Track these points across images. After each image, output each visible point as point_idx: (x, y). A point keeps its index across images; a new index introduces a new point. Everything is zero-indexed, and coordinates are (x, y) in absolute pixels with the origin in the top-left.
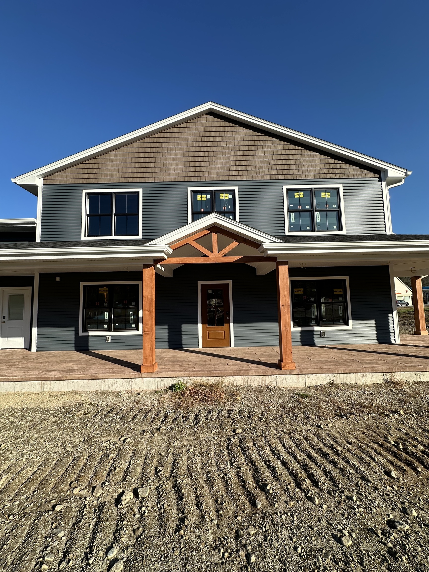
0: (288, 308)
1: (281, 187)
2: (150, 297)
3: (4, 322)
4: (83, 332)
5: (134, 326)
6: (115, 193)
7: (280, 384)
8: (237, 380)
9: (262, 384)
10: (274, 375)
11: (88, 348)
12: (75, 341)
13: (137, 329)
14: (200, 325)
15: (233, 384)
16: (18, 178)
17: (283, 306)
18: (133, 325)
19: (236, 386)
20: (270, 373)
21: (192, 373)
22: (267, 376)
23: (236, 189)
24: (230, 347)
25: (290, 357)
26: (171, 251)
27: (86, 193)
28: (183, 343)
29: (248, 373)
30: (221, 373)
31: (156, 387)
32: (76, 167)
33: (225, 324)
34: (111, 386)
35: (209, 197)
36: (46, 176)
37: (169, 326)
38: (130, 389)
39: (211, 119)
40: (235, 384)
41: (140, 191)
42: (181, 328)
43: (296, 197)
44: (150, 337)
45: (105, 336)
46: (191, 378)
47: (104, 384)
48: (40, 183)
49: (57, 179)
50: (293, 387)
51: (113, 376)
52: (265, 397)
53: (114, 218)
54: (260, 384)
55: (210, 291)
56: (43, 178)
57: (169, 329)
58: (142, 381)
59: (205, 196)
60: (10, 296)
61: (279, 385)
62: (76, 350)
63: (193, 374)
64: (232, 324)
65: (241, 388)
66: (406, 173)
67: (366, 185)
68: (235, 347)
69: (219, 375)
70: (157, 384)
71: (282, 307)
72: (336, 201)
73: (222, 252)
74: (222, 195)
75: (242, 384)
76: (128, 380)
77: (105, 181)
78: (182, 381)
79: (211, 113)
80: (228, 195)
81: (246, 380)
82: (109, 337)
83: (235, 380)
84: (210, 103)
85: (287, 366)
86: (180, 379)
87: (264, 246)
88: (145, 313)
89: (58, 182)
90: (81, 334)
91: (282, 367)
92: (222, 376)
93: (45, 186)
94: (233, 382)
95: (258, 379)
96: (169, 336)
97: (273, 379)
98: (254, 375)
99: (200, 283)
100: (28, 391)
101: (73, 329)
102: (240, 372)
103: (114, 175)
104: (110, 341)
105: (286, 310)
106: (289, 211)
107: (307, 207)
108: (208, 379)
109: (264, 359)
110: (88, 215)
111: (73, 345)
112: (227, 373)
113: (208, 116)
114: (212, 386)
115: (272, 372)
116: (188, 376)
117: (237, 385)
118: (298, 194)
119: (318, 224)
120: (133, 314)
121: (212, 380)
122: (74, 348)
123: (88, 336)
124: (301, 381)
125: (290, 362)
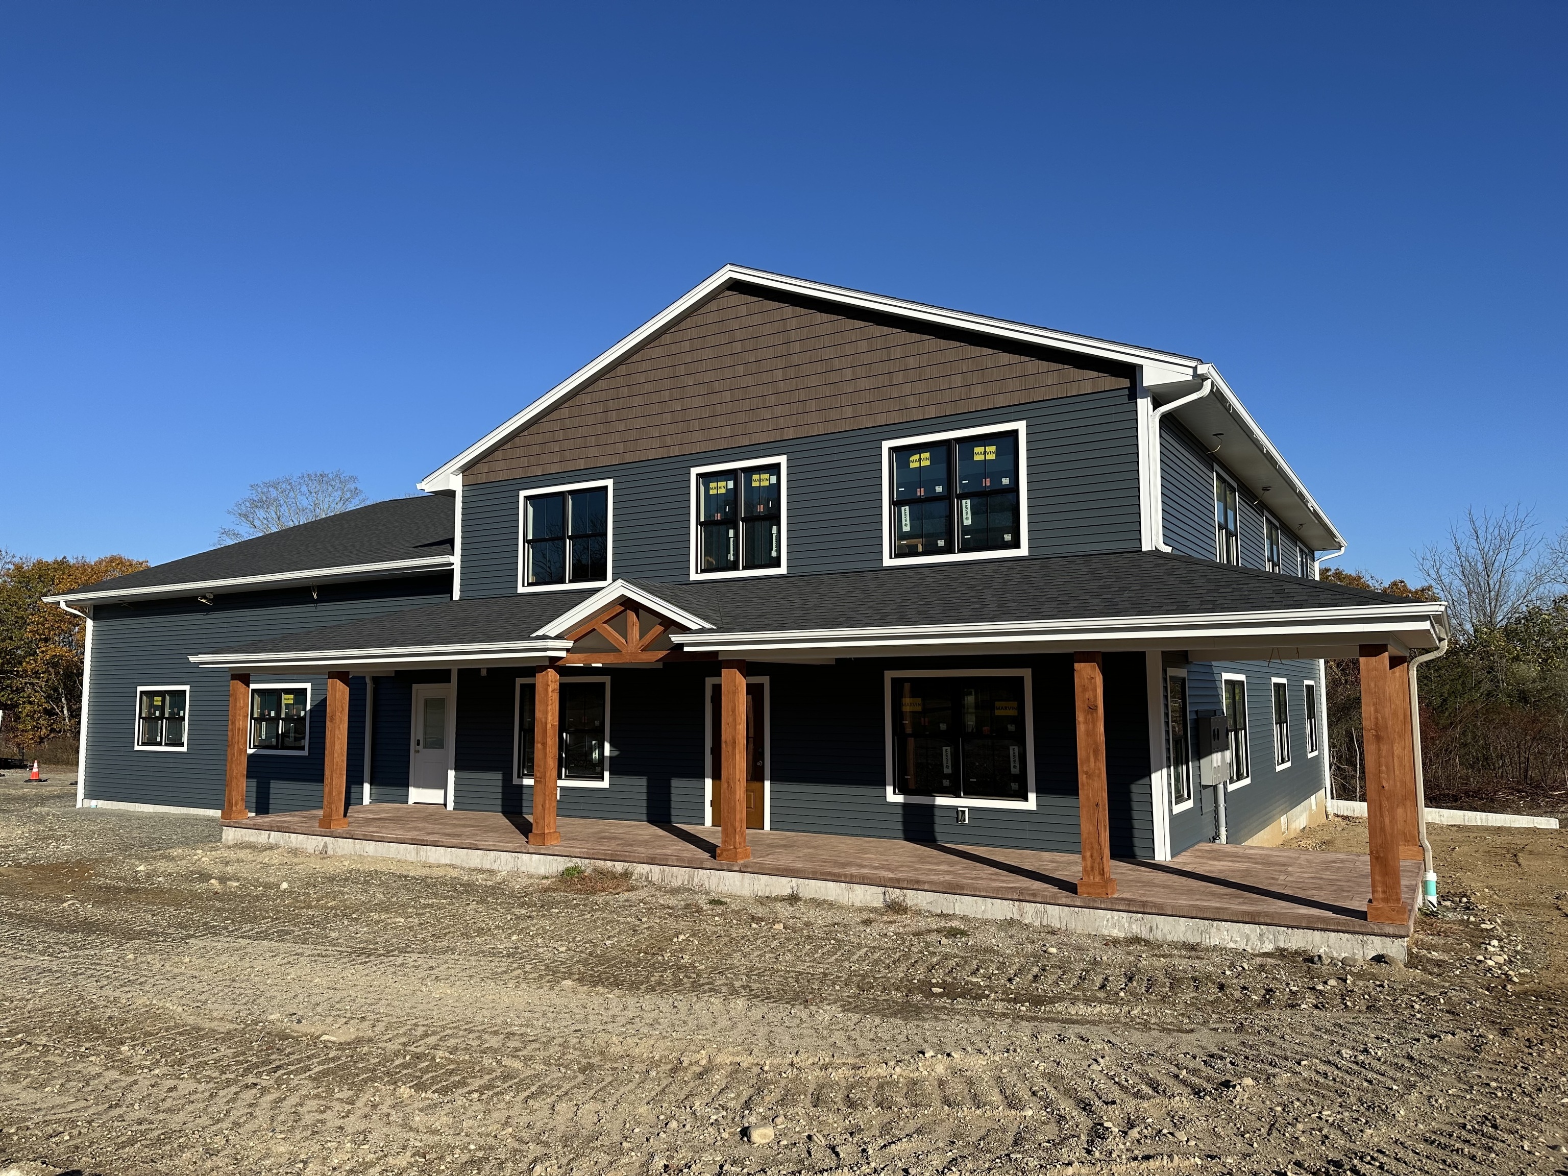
1: (876, 445)
2: (544, 720)
3: (418, 751)
4: (518, 777)
6: (571, 492)
8: (653, 871)
9: (687, 883)
10: (707, 868)
11: (521, 809)
13: (601, 776)
15: (648, 878)
16: (426, 481)
19: (650, 882)
20: (698, 864)
21: (592, 852)
22: (696, 870)
23: (782, 460)
24: (763, 828)
26: (569, 645)
27: (525, 497)
28: (674, 813)
30: (630, 856)
31: (548, 871)
32: (508, 446)
34: (491, 862)
35: (730, 485)
36: (466, 470)
37: (648, 780)
38: (516, 869)
39: (736, 298)
41: (609, 483)
42: (670, 784)
43: (912, 466)
47: (485, 858)
48: (456, 484)
49: (483, 474)
51: (495, 845)
53: (569, 545)
56: (463, 472)
58: (531, 860)
59: (723, 483)
60: (426, 701)
63: (593, 854)
65: (654, 884)
66: (1195, 369)
67: (1091, 413)
68: (771, 829)
69: (629, 860)
70: (551, 866)
72: (1008, 466)
74: (756, 477)
75: (659, 881)
77: (556, 469)
78: (579, 865)
79: (734, 285)
80: (766, 476)
81: (666, 872)
83: (651, 871)
84: (729, 267)
85: (725, 854)
87: (673, 639)
89: (484, 479)
90: (516, 781)
91: (718, 855)
92: (632, 862)
93: (466, 488)
99: (709, 682)
101: (502, 772)
103: (568, 455)
106: (896, 504)
107: (939, 489)
110: (530, 542)
111: (499, 802)
114: (614, 877)
115: (701, 862)
116: (586, 856)
117: (652, 880)
118: (917, 457)
119: (965, 530)
120: (596, 750)
123: (522, 786)
124: (746, 885)
125: (732, 847)
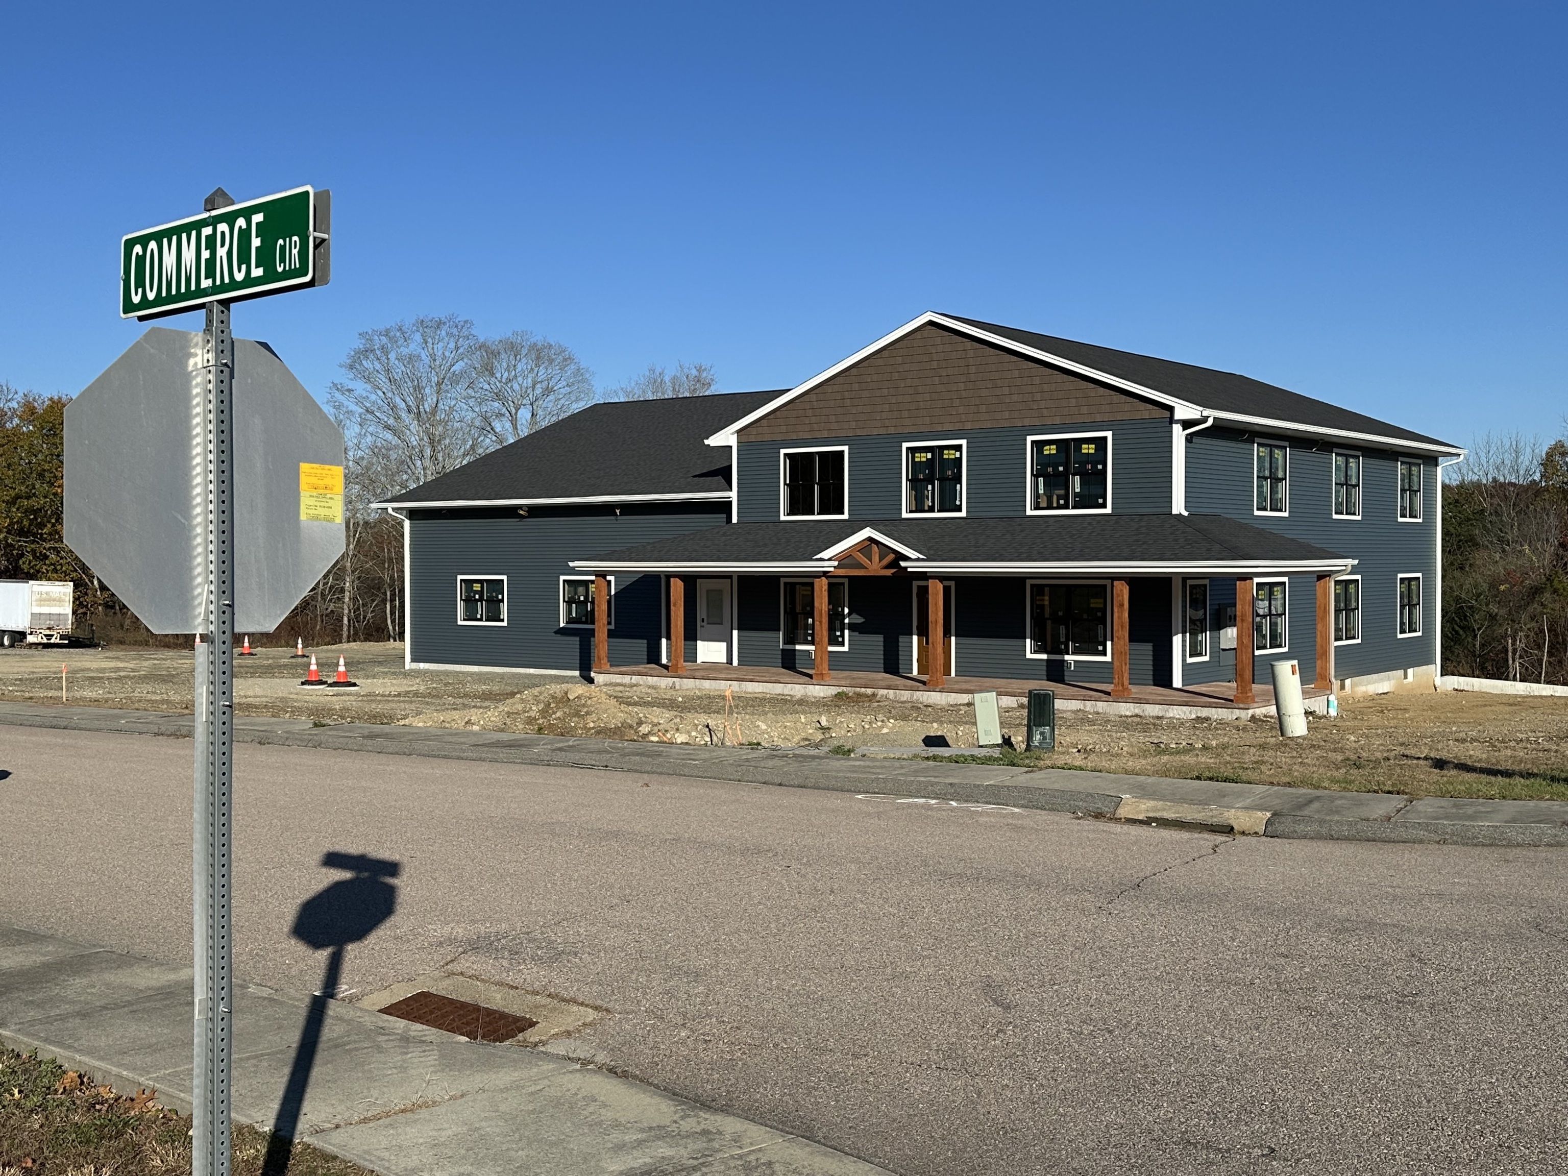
1: (1023, 438)
3: (703, 622)
4: (785, 643)
6: (817, 453)
8: (890, 693)
10: (919, 691)
12: (779, 654)
14: (915, 638)
16: (711, 438)
22: (914, 692)
23: (964, 442)
26: (834, 565)
27: (784, 454)
28: (898, 664)
31: (825, 695)
32: (772, 416)
34: (790, 691)
35: (929, 456)
36: (739, 432)
38: (805, 694)
39: (934, 332)
41: (845, 449)
43: (1044, 453)
46: (852, 688)
47: (785, 688)
48: (733, 441)
49: (752, 436)
53: (816, 488)
54: (909, 699)
56: (738, 435)
58: (814, 688)
59: (924, 455)
60: (708, 591)
61: (925, 701)
62: (783, 667)
64: (953, 640)
65: (891, 700)
67: (1148, 430)
70: (825, 691)
72: (1100, 457)
73: (881, 565)
74: (946, 452)
75: (894, 698)
76: (803, 686)
77: (807, 436)
78: (845, 691)
79: (931, 323)
80: (953, 452)
86: (844, 688)
89: (753, 439)
90: (783, 646)
93: (740, 445)
94: (887, 694)
95: (907, 694)
97: (920, 695)
99: (915, 584)
103: (816, 427)
106: (1035, 476)
107: (1061, 468)
108: (866, 691)
110: (787, 485)
113: (930, 327)
117: (889, 698)
118: (1047, 448)
119: (1076, 495)
122: (780, 664)
123: (794, 650)
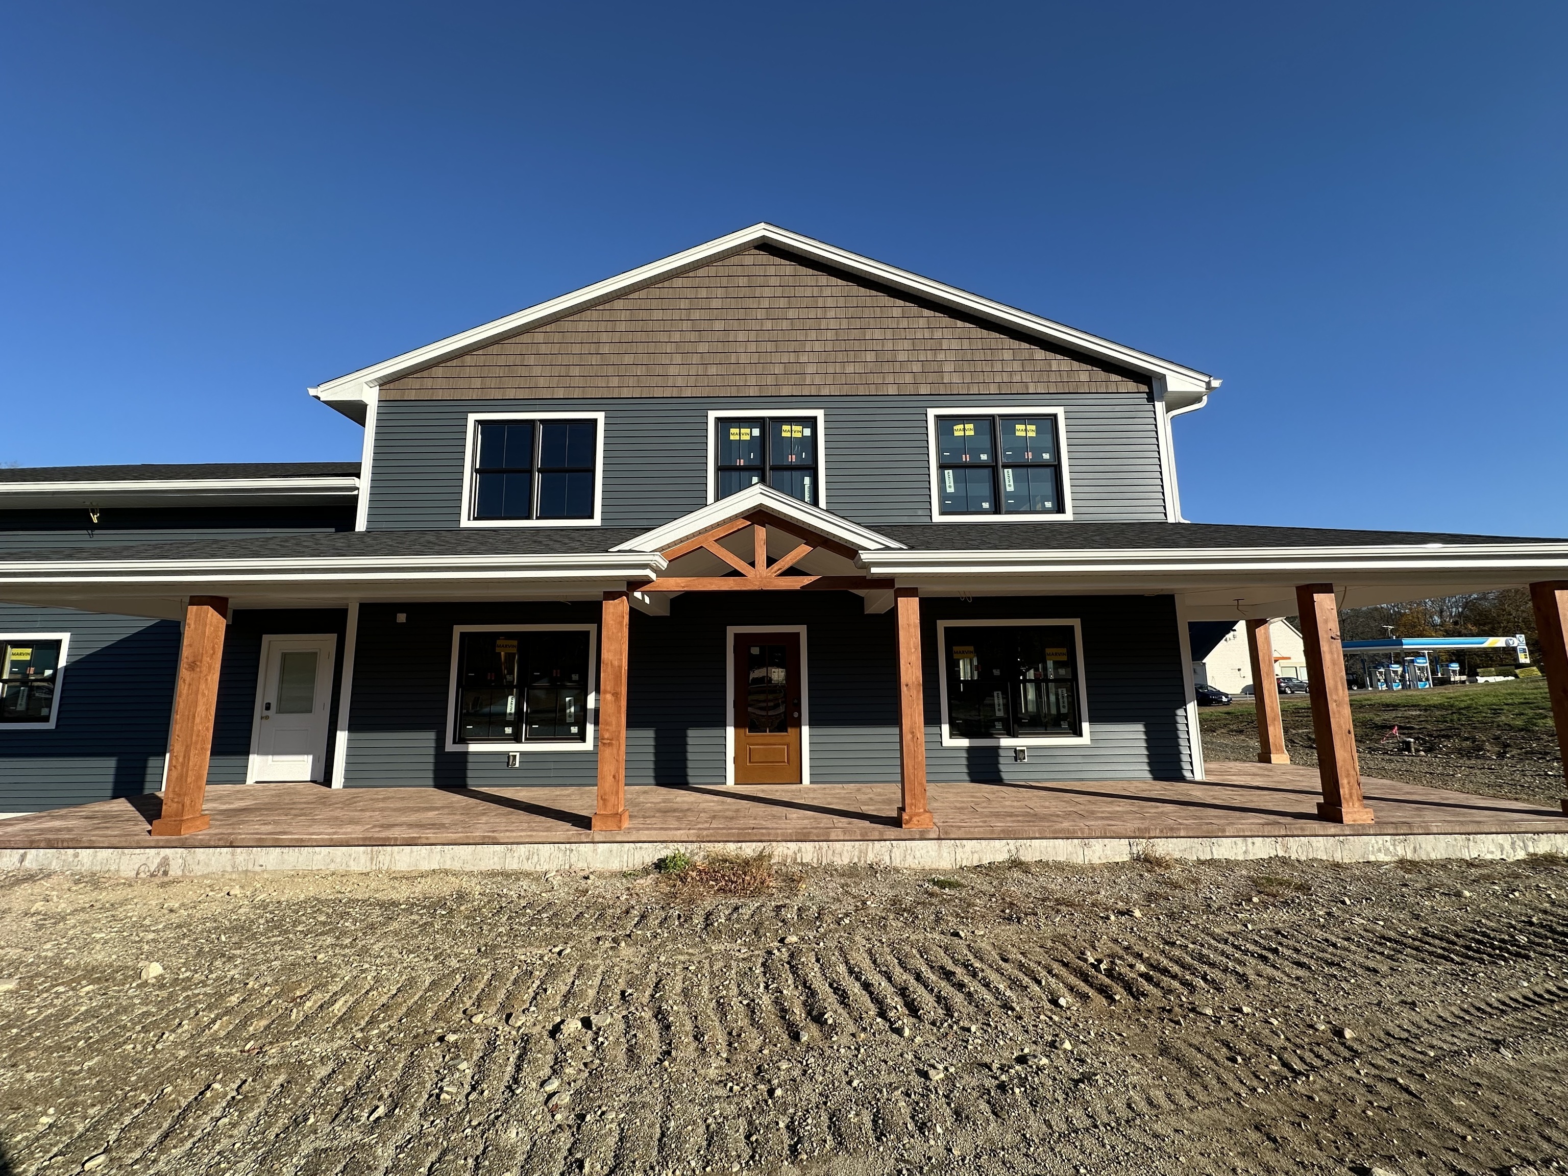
0: (918, 692)
1: (922, 411)
2: (616, 663)
3: (267, 717)
4: (454, 742)
5: (574, 730)
6: (542, 421)
7: (898, 861)
8: (803, 850)
9: (860, 861)
10: (885, 840)
11: (465, 781)
12: (436, 763)
13: (582, 737)
14: (730, 731)
15: (796, 859)
16: (322, 387)
17: (907, 685)
18: (572, 728)
19: (802, 864)
20: (876, 835)
21: (705, 833)
22: (870, 843)
23: (820, 414)
24: (801, 783)
25: (922, 801)
26: (664, 564)
27: (476, 421)
28: (690, 772)
29: (828, 834)
30: (769, 834)
31: (625, 865)
32: (454, 363)
33: (789, 730)
34: (525, 861)
35: (756, 432)
36: (385, 383)
37: (656, 732)
38: (567, 867)
39: (764, 258)
40: (799, 860)
41: (600, 417)
42: (686, 736)
43: (956, 434)
44: (615, 751)
45: (507, 754)
46: (702, 845)
47: (509, 855)
48: (371, 398)
49: (412, 391)
50: (927, 868)
51: (531, 836)
52: (861, 886)
53: (537, 477)
54: (856, 860)
55: (755, 651)
56: (380, 385)
57: (656, 739)
58: (595, 851)
59: (748, 431)
60: (284, 656)
61: (897, 863)
62: (438, 786)
63: (707, 836)
64: (805, 730)
65: (813, 867)
66: (1208, 383)
67: (1118, 408)
68: (811, 783)
69: (763, 838)
70: (625, 857)
71: (904, 689)
72: (1049, 444)
73: (775, 567)
74: (786, 427)
75: (815, 861)
76: (562, 846)
77: (521, 394)
78: (682, 852)
79: (765, 246)
80: (799, 428)
81: (824, 850)
82: (515, 757)
83: (800, 850)
84: (763, 225)
85: (915, 820)
86: (679, 845)
87: (863, 557)
88: (605, 698)
89: (412, 395)
90: (450, 747)
91: (904, 821)
92: (770, 841)
93: (382, 404)
94: (796, 854)
95: (850, 848)
96: (656, 754)
97: (884, 849)
98: (842, 838)
99: (732, 631)
100: (342, 869)
101: (432, 735)
102: (809, 833)
103: (542, 382)
104: (517, 765)
105: (914, 696)
106: (942, 467)
107: (984, 457)
108: (741, 848)
109: (872, 808)
110: (477, 471)
111: (431, 775)
112: (783, 834)
113: (757, 252)
114: (747, 863)
115: (881, 833)
116: (694, 839)
117: (804, 861)
118: (961, 426)
119: (1010, 495)
120: (572, 703)
121: (749, 850)
122: (431, 782)
123: (466, 753)
124: (945, 854)
125: (922, 810)
